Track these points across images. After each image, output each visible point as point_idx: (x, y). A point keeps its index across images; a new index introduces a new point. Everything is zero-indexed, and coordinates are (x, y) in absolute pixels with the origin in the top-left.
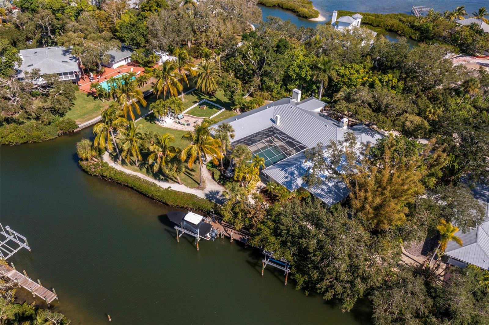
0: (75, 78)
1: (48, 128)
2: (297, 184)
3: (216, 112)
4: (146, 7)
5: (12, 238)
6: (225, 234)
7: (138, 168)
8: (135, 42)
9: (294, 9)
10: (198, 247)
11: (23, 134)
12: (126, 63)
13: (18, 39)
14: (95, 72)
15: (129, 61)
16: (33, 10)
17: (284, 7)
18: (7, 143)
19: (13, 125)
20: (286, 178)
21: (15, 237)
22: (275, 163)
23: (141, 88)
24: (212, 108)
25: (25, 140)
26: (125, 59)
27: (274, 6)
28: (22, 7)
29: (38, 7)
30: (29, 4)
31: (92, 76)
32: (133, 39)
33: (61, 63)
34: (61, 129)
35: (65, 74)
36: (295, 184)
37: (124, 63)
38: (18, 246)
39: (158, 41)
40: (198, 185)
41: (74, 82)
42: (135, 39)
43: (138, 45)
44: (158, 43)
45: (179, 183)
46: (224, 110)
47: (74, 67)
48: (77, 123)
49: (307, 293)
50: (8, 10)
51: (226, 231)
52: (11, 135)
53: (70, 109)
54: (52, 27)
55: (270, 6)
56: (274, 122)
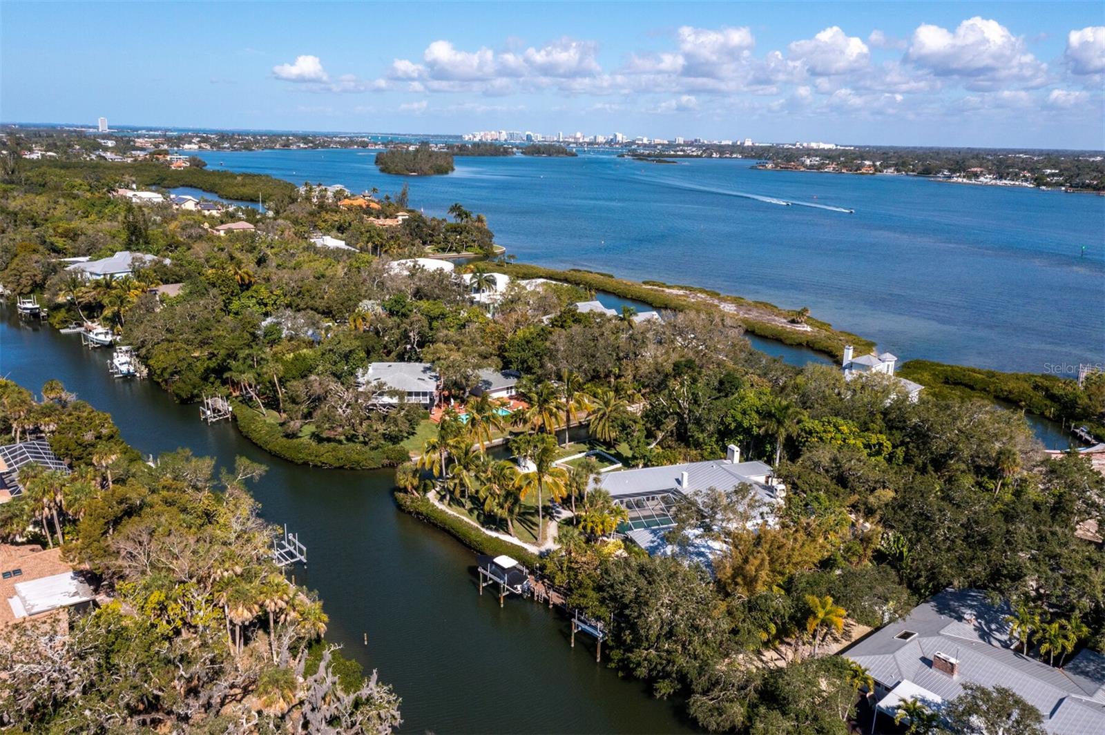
0: (428, 402)
1: (373, 453)
2: (665, 552)
3: (606, 466)
4: (556, 321)
5: (292, 549)
6: (544, 595)
7: (466, 512)
8: (525, 365)
9: (831, 352)
10: (502, 602)
11: (341, 454)
12: (508, 395)
13: (373, 347)
14: (459, 400)
15: (514, 393)
16: (404, 315)
17: (816, 346)
18: (319, 464)
19: (333, 444)
20: (653, 542)
21: (295, 549)
22: (649, 526)
23: (516, 427)
24: (603, 462)
25: (341, 463)
26: (508, 388)
27: (800, 345)
28: (390, 310)
29: (410, 311)
30: (400, 306)
31: (453, 404)
32: (523, 362)
33: (416, 380)
34: (388, 458)
35: (417, 394)
36: (662, 551)
37: (504, 394)
38: (296, 557)
39: (554, 365)
40: (535, 540)
41: (426, 407)
42: (526, 361)
43: (529, 370)
44: (554, 368)
45: (511, 535)
46: (620, 465)
47: (431, 386)
48: (410, 455)
49: (620, 674)
50: (375, 315)
51: (547, 593)
52: (328, 454)
53: (408, 438)
54: (421, 337)
55: (792, 345)
56: (679, 482)
